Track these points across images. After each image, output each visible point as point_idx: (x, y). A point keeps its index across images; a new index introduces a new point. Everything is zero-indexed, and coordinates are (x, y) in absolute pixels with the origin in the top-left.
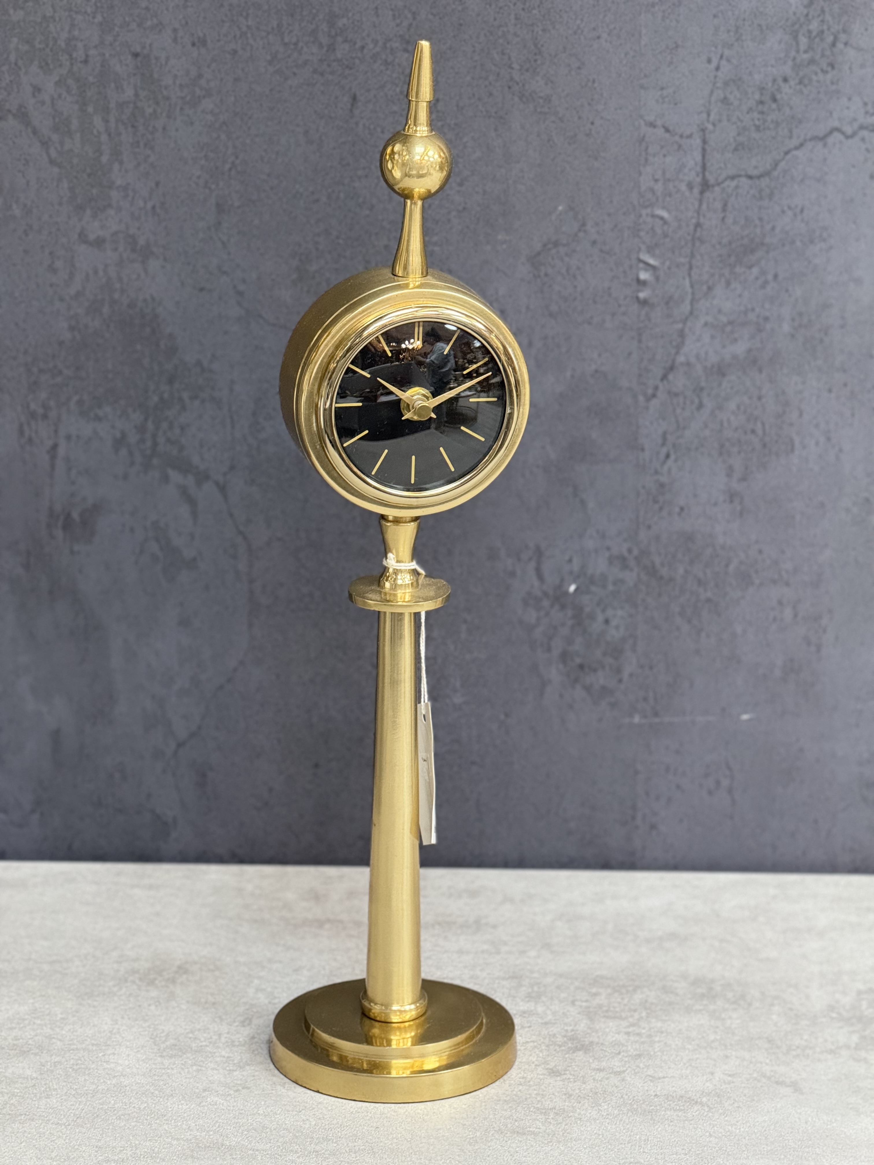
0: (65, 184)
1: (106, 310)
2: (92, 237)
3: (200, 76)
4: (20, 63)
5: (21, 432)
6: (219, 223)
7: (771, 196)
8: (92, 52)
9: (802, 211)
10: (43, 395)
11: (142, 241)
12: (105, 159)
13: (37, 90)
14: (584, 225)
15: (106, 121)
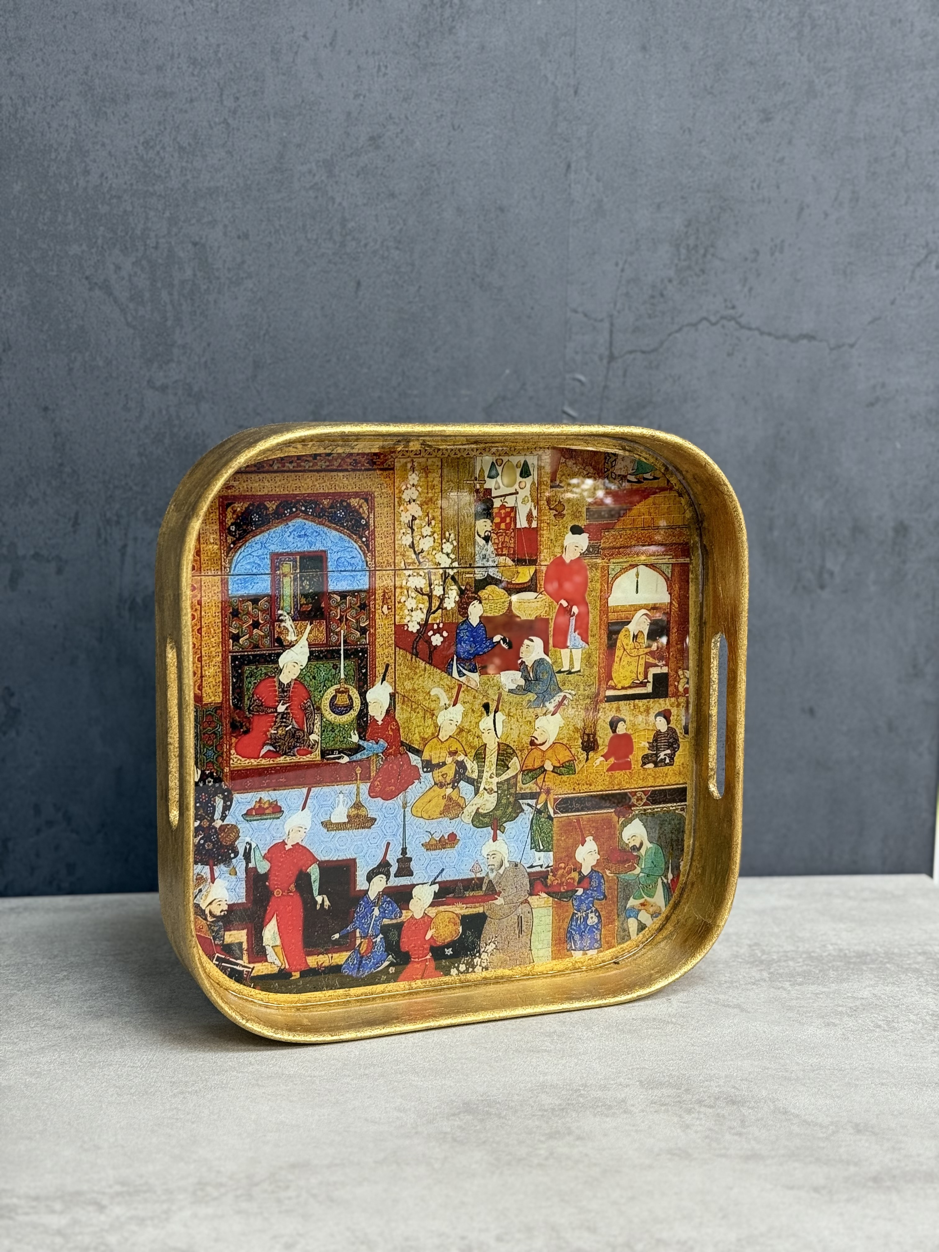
0: (138, 343)
1: (167, 441)
2: (158, 384)
3: (243, 262)
4: (105, 247)
5: (99, 535)
6: (256, 376)
7: (657, 367)
8: (162, 240)
9: (679, 378)
10: (117, 506)
11: (196, 389)
12: (169, 323)
13: (118, 268)
14: (524, 384)
15: (171, 294)
